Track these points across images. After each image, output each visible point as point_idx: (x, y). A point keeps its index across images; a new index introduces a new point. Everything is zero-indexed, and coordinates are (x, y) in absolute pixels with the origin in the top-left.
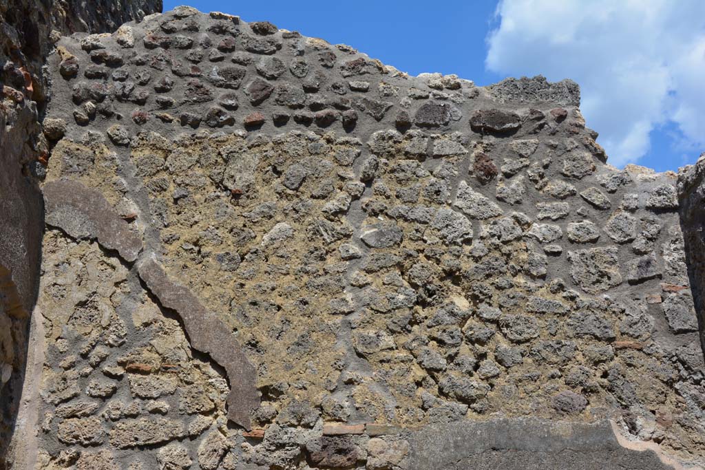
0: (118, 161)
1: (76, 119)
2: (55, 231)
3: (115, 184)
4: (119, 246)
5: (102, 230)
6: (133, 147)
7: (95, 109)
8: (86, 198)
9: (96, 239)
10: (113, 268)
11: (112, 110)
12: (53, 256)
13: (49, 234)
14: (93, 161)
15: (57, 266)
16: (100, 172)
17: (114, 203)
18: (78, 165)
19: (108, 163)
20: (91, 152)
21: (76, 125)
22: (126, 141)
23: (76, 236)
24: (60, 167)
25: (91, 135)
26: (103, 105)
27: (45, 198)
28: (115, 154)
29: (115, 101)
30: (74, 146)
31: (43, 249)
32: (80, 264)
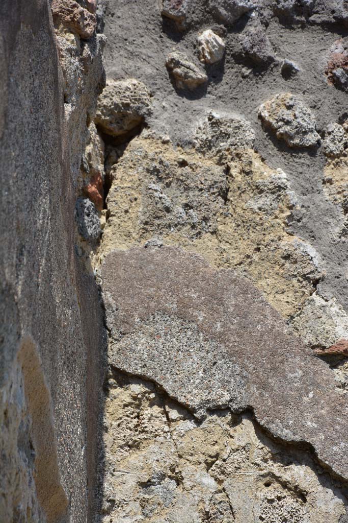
0: (292, 195)
1: (174, 78)
2: (137, 389)
3: (287, 257)
4: (313, 432)
5: (264, 386)
6: (331, 155)
7: (224, 50)
8: (215, 299)
9: (248, 412)
10: (301, 495)
11: (269, 52)
12: (134, 458)
13: (120, 395)
14: (224, 194)
15: (146, 485)
16: (245, 224)
17: (287, 310)
18: (187, 206)
19: (266, 200)
20: (218, 170)
21: (174, 98)
22: (312, 139)
23: (193, 401)
24: (139, 211)
25: (215, 123)
26: (243, 39)
27: (107, 297)
28: (281, 175)
29: (275, 25)
30: (172, 155)
31: (108, 438)
32: (209, 481)
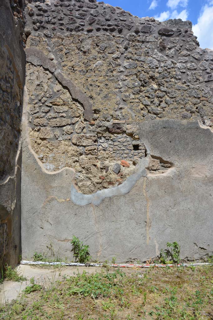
0: (47, 42)
1: (34, 29)
2: (29, 63)
3: (47, 49)
4: (49, 67)
5: (43, 63)
6: (52, 38)
7: (40, 26)
8: (38, 53)
9: (42, 66)
10: (47, 74)
11: (45, 26)
12: (29, 71)
13: (28, 64)
14: (40, 42)
15: (30, 74)
16: (42, 45)
17: (46, 55)
18: (35, 43)
19: (44, 42)
20: (39, 39)
21: (34, 31)
22: (50, 36)
23: (36, 65)
24: (30, 44)
25: (39, 34)
26: (42, 24)
27: (26, 53)
28: (46, 40)
29: (46, 23)
30: (34, 37)
31: (26, 69)
32: (37, 73)
